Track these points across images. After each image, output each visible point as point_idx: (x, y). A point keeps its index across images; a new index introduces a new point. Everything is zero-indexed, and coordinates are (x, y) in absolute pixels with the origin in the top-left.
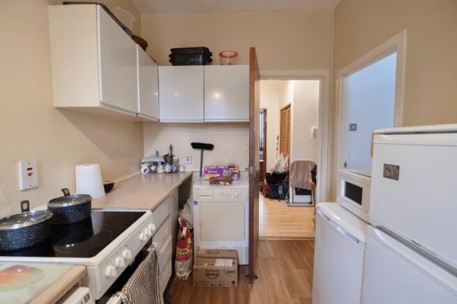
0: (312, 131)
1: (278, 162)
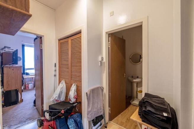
0: (100, 59)
1: (61, 90)
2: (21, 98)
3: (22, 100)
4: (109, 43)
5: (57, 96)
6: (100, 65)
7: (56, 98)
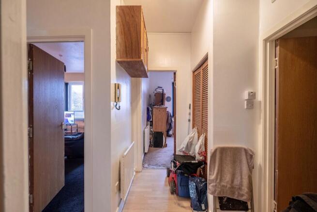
0: (246, 96)
1: (190, 140)
2: (165, 142)
3: (166, 145)
4: (277, 59)
5: (185, 146)
6: (246, 107)
7: (184, 149)
